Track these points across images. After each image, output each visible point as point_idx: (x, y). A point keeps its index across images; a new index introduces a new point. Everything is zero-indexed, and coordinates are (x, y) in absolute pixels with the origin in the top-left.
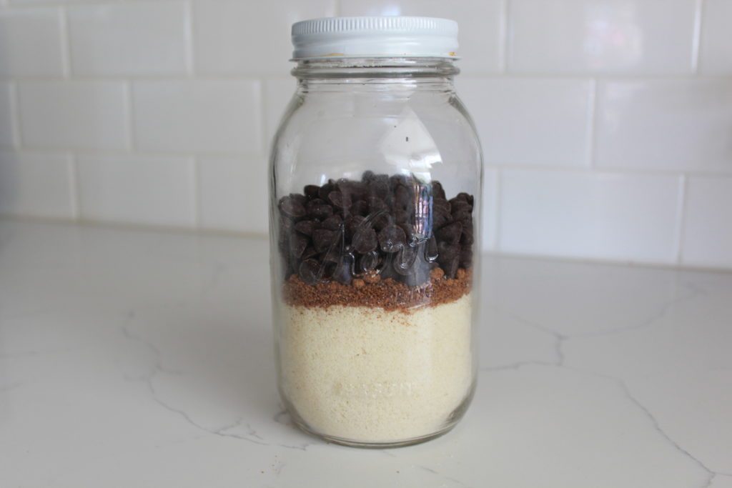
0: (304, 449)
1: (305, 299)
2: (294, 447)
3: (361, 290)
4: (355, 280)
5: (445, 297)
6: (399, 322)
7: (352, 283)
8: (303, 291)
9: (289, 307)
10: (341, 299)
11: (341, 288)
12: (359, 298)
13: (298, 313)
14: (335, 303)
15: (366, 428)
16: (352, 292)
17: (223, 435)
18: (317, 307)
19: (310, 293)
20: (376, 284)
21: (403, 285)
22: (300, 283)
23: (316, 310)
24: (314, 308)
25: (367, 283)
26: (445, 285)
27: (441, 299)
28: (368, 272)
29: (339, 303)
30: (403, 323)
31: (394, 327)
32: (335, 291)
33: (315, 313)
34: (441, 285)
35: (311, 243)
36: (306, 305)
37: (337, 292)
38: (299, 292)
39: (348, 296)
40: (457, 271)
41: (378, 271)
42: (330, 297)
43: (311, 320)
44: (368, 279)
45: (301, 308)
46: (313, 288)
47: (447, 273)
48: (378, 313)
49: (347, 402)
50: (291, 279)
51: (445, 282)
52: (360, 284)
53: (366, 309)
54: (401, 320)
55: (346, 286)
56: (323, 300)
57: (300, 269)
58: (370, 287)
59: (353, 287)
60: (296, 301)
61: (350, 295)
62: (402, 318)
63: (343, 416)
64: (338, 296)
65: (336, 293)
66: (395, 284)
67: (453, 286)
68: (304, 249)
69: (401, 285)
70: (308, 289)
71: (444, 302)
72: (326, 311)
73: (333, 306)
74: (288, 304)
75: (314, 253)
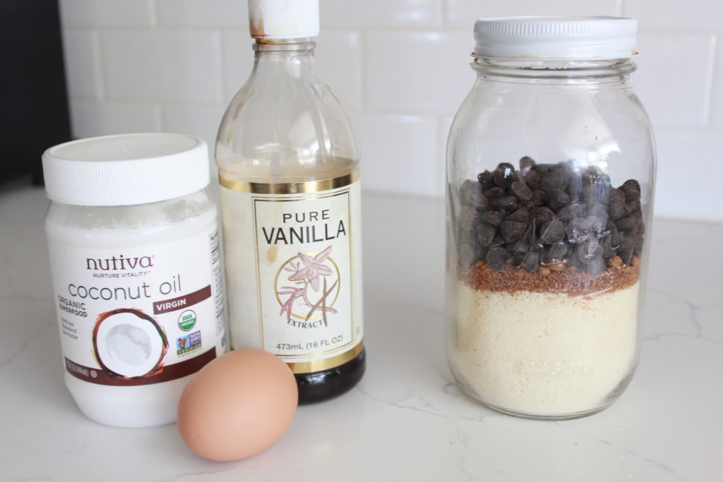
0: (482, 421)
1: (492, 284)
2: (472, 419)
3: (547, 277)
4: (541, 268)
5: (623, 284)
6: (580, 306)
7: (538, 271)
8: (490, 276)
9: (474, 290)
10: (527, 285)
11: (528, 275)
12: (545, 285)
13: (484, 297)
14: (521, 289)
15: (543, 402)
16: (538, 279)
17: (401, 407)
18: (503, 292)
19: (496, 279)
20: (561, 272)
21: (586, 273)
22: (487, 270)
23: (502, 295)
24: (500, 293)
25: (552, 271)
26: (623, 272)
27: (618, 285)
28: (556, 262)
29: (525, 289)
30: (584, 308)
31: (575, 311)
32: (522, 278)
33: (501, 297)
34: (620, 272)
35: (499, 233)
36: (492, 290)
37: (524, 278)
38: (485, 277)
39: (534, 283)
40: (632, 259)
41: (565, 261)
42: (517, 283)
43: (497, 304)
44: (554, 268)
45: (487, 292)
46: (500, 275)
47: (624, 261)
48: (561, 299)
49: (527, 379)
50: (478, 265)
51: (623, 270)
52: (546, 272)
53: (550, 295)
54: (582, 305)
55: (533, 273)
56: (509, 286)
57: (487, 257)
58: (555, 274)
59: (539, 275)
60: (482, 286)
61: (536, 282)
62: (584, 303)
63: (522, 391)
64: (524, 282)
65: (522, 280)
66: (579, 273)
67: (629, 273)
68: (492, 238)
69: (584, 273)
70: (495, 276)
71: (622, 288)
72: (513, 296)
73: (519, 292)
74: (472, 288)
75: (503, 242)
